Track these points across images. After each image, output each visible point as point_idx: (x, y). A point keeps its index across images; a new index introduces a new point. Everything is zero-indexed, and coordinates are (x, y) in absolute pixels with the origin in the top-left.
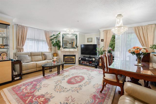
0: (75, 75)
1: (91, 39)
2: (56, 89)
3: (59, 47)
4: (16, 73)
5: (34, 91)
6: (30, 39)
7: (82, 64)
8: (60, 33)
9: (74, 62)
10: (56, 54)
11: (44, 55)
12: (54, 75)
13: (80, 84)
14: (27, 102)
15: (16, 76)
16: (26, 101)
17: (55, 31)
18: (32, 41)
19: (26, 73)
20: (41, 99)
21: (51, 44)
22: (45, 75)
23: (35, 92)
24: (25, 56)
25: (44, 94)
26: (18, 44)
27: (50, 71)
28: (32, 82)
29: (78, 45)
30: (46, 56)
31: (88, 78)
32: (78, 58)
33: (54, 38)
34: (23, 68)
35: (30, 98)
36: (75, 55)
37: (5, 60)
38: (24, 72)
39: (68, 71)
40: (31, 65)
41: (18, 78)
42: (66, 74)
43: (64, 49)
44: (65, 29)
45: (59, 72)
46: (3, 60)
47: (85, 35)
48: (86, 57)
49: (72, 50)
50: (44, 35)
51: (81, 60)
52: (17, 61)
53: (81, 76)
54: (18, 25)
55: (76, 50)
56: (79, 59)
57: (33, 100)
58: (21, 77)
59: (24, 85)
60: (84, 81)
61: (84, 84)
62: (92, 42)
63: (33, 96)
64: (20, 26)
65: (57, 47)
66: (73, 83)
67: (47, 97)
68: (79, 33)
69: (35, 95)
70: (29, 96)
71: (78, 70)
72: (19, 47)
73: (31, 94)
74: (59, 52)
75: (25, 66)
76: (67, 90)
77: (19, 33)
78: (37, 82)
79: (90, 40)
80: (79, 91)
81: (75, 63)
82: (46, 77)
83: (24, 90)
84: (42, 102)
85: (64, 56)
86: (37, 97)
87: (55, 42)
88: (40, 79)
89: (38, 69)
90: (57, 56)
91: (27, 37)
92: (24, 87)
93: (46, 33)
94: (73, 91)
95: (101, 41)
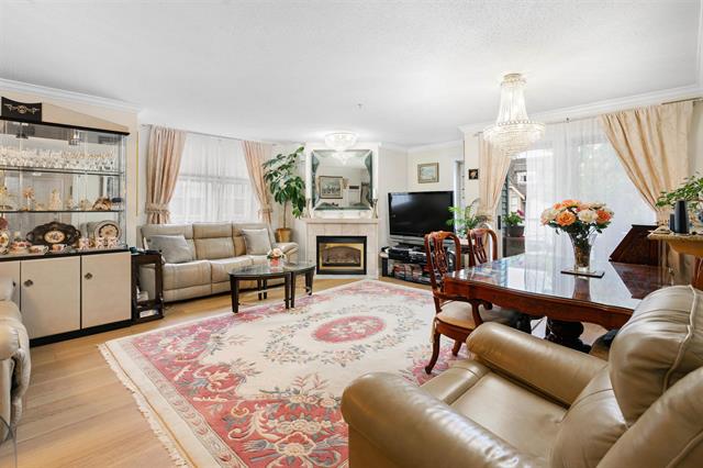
0: (350, 315)
1: (434, 168)
2: (270, 351)
3: (301, 203)
4: (145, 297)
5: (199, 353)
6: (193, 175)
7: (393, 275)
8: (303, 149)
9: (359, 265)
10: (287, 233)
11: (241, 234)
12: (273, 309)
13: (358, 343)
14: (176, 378)
15: (146, 306)
16: (174, 375)
17: (284, 143)
18: (199, 181)
19: (176, 299)
20: (217, 374)
21: (269, 192)
22: (241, 309)
23: (202, 355)
24: (172, 239)
25: (228, 362)
26: (151, 194)
27: (260, 295)
28: (193, 329)
29: (374, 197)
30: (247, 239)
31: (396, 326)
32: (378, 249)
33: (281, 168)
34: (168, 281)
35: (186, 369)
36: (365, 237)
37: (112, 248)
38: (170, 295)
39: (328, 298)
40: (193, 270)
41: (151, 313)
42: (316, 307)
43: (319, 213)
44: (321, 134)
45: (292, 299)
46: (108, 248)
47: (410, 151)
48: (411, 246)
49: (352, 215)
50: (243, 158)
51: (391, 257)
52: (148, 253)
53: (374, 319)
54: (151, 126)
55: (368, 215)
56: (383, 255)
57: (195, 375)
58: (160, 311)
59: (168, 334)
60: (379, 336)
61: (373, 345)
62: (436, 180)
63: (196, 366)
64: (158, 132)
65: (290, 203)
66: (336, 340)
67: (235, 370)
68: (380, 144)
69: (200, 363)
70: (183, 365)
71: (369, 297)
72: (154, 205)
73: (191, 360)
74: (300, 225)
75: (174, 274)
76: (306, 357)
77: (155, 157)
78: (210, 328)
79: (429, 173)
80: (348, 362)
81: (364, 272)
82: (242, 314)
83: (168, 349)
84: (220, 381)
85: (321, 240)
86: (208, 370)
87: (282, 185)
88: (223, 319)
89: (218, 288)
90: (291, 241)
91: (182, 170)
92: (169, 340)
93: (250, 149)
94: (326, 362)
95: (470, 178)
